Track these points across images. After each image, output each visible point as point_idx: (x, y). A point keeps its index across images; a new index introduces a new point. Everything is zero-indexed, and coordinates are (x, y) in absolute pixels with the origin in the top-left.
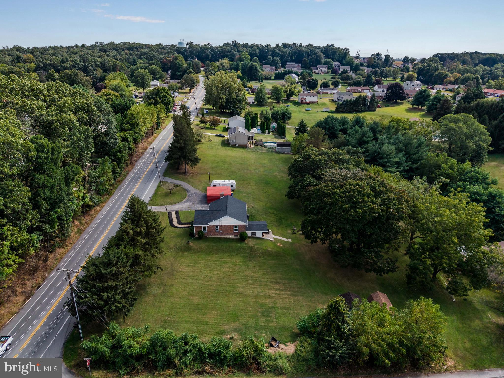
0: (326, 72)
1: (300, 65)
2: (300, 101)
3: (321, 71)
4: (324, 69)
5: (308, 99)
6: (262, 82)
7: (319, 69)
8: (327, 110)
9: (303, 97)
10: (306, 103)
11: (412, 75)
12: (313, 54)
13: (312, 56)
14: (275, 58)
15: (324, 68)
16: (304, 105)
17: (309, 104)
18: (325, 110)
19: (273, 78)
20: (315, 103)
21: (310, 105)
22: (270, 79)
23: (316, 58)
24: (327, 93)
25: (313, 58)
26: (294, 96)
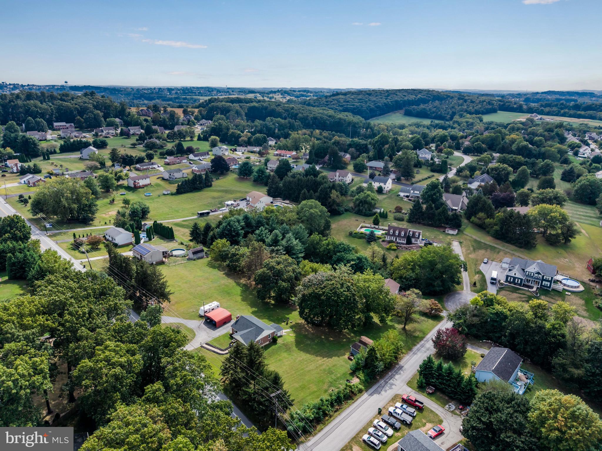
0: (114, 134)
1: (73, 124)
2: (133, 186)
3: (108, 133)
4: (111, 131)
5: (141, 182)
6: (49, 159)
7: (105, 132)
8: (169, 192)
9: (135, 182)
10: (140, 187)
11: (215, 139)
12: (88, 112)
13: (87, 114)
14: (38, 119)
15: (111, 129)
16: (140, 190)
17: (143, 188)
18: (166, 193)
19: (58, 150)
20: (149, 185)
21: (145, 188)
22: (55, 152)
23: (95, 117)
24: (148, 169)
25: (89, 117)
26: (121, 180)
